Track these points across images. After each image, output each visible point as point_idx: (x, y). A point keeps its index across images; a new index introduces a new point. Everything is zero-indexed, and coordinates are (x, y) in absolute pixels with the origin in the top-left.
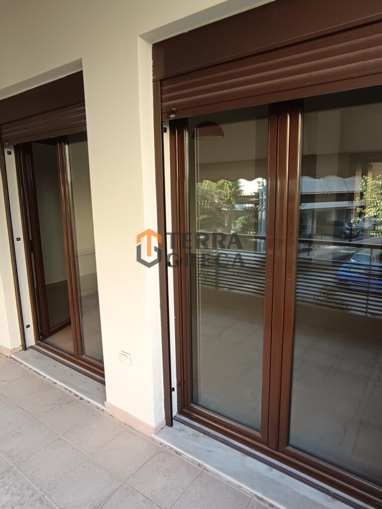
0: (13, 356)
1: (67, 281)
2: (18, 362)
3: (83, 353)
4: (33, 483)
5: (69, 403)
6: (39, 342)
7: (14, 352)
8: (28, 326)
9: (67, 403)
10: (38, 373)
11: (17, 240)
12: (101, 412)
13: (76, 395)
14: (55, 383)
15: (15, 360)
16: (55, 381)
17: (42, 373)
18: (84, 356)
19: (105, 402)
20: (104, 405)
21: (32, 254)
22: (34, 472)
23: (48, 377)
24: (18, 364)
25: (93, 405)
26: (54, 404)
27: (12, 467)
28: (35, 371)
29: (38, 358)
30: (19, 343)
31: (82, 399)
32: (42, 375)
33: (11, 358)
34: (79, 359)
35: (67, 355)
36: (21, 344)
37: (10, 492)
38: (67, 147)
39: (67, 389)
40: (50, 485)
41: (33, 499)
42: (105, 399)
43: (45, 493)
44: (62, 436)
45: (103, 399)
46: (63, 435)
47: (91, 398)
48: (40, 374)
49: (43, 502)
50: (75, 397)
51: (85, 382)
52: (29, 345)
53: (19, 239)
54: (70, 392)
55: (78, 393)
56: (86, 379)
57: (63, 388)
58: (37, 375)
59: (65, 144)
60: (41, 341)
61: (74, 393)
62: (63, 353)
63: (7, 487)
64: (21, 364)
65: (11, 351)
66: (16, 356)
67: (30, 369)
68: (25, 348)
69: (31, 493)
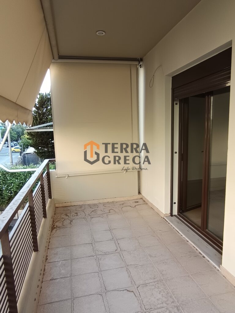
0: (165, 218)
1: (202, 179)
2: (167, 222)
3: (207, 228)
4: (174, 295)
5: (196, 256)
6: (180, 214)
7: (166, 216)
8: (175, 203)
9: (194, 256)
10: (178, 232)
11: (175, 153)
12: (217, 271)
13: (200, 253)
14: (188, 241)
15: (166, 220)
16: (188, 240)
17: (180, 233)
18: (207, 230)
19: (220, 265)
20: (219, 267)
21: (182, 162)
22: (174, 289)
23: (184, 236)
24: (168, 223)
25: (211, 264)
26: (187, 254)
27: (163, 280)
28: (177, 231)
29: (178, 223)
30: (169, 212)
31: (204, 257)
32: (180, 234)
33: (164, 218)
34: (203, 231)
35: (196, 226)
36: (170, 212)
37: (161, 293)
38: (212, 97)
39: (195, 247)
40: (183, 301)
41: (173, 304)
42: (221, 264)
43: (180, 305)
44: (190, 275)
45: (220, 263)
46: (192, 275)
47: (210, 259)
48: (179, 233)
49: (179, 310)
50: (200, 254)
51: (207, 247)
52: (174, 214)
53: (176, 153)
54: (197, 250)
55: (202, 253)
56: (208, 245)
57: (192, 246)
58: (177, 233)
59: (211, 96)
60: (181, 213)
61: (199, 251)
62: (194, 224)
63: (160, 290)
64: (169, 223)
65: (164, 215)
66: (167, 218)
67: (174, 228)
68: (172, 215)
69: (172, 300)
